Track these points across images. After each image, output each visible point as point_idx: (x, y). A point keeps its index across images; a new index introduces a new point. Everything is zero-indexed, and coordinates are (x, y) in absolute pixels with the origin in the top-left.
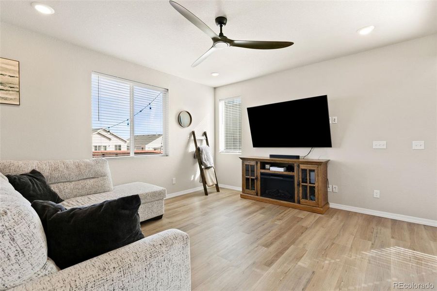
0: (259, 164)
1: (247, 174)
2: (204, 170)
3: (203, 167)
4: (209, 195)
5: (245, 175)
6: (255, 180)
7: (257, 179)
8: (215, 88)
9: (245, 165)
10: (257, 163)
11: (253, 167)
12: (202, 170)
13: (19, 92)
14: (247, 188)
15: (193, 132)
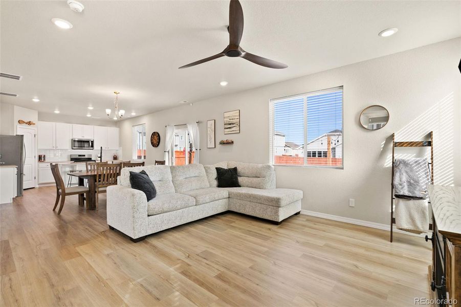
13: (239, 126)
15: (393, 136)
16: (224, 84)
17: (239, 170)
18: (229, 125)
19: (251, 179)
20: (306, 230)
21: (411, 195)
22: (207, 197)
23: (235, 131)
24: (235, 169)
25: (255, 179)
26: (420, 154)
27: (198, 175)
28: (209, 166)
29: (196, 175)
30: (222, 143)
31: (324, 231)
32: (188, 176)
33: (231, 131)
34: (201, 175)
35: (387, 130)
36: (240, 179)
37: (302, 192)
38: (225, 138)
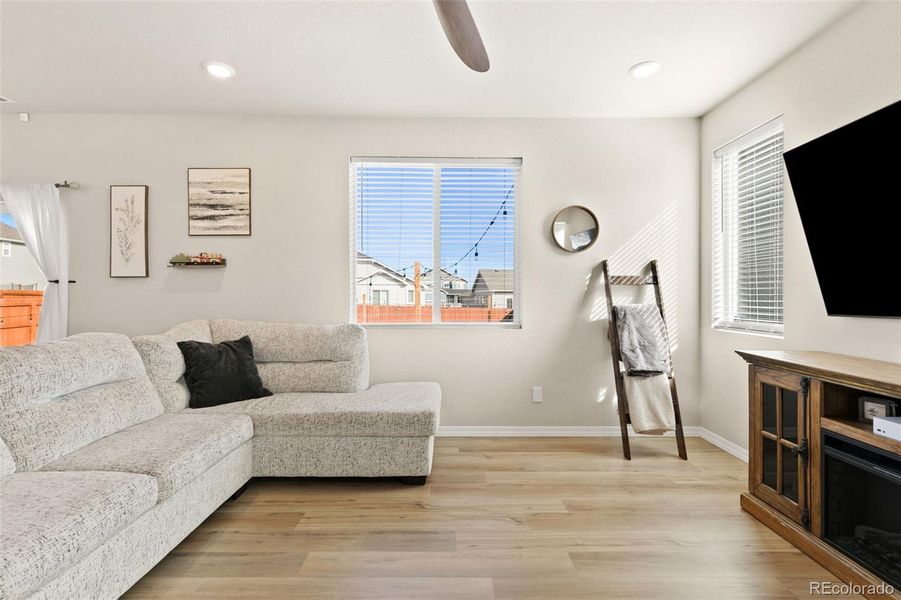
0: (816, 394)
1: (768, 423)
2: (627, 380)
3: (623, 368)
4: (634, 461)
5: (759, 425)
6: (800, 459)
7: (806, 453)
8: (700, 118)
9: (758, 385)
10: (806, 384)
11: (788, 396)
12: (619, 378)
13: (250, 215)
14: (768, 480)
15: (604, 265)
16: (219, 71)
17: (258, 344)
18: (212, 209)
19: (307, 367)
20: (492, 477)
21: (651, 369)
22: (198, 457)
23: (235, 228)
24: (245, 342)
25: (319, 368)
26: (638, 298)
27: (116, 377)
28: (152, 338)
29: (112, 375)
30: (182, 263)
31: (522, 470)
32: (75, 386)
33: (219, 228)
34: (132, 374)
35: (595, 254)
36: (265, 372)
37: (437, 386)
38: (193, 250)
